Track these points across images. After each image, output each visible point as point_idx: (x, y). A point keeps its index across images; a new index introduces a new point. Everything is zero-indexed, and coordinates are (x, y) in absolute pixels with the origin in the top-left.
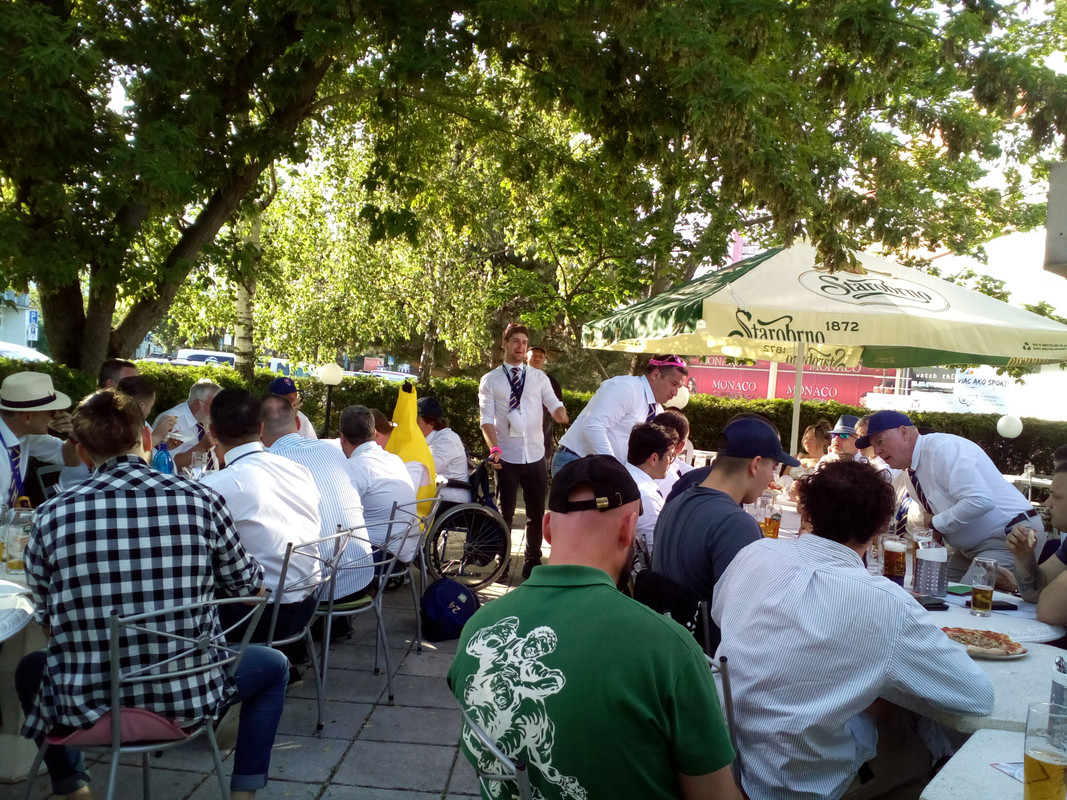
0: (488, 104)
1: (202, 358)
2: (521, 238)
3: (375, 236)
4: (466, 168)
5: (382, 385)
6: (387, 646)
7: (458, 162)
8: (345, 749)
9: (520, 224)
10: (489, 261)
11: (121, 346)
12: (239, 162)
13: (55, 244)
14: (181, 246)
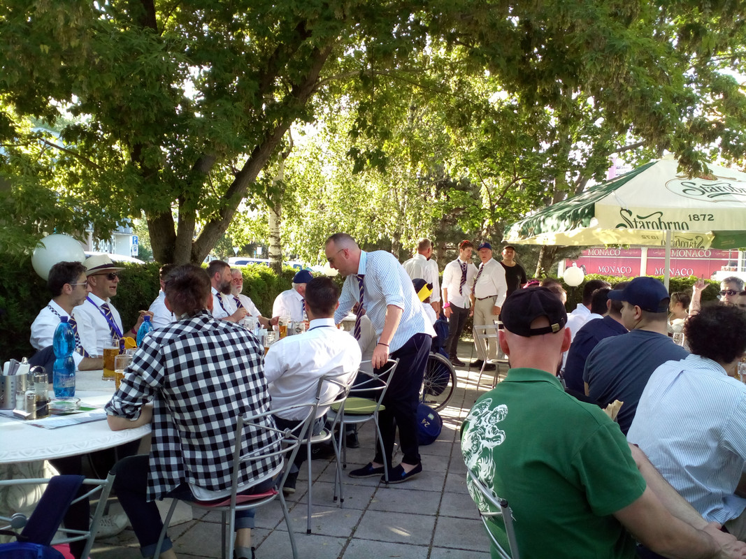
0: (434, 76)
1: (244, 263)
2: (456, 169)
3: (357, 169)
4: (418, 122)
7: (412, 119)
8: (360, 516)
9: (455, 159)
10: (434, 187)
11: (198, 252)
12: (270, 126)
13: (157, 186)
14: (235, 184)
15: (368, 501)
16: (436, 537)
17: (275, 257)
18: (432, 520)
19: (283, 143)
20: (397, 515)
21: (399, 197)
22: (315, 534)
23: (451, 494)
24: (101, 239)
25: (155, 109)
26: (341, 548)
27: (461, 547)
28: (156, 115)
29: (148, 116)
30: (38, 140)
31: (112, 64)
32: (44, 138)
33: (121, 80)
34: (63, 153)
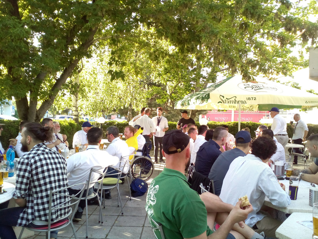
1: (63, 118)
3: (112, 79)
4: (138, 58)
5: (117, 123)
6: (121, 199)
7: (136, 56)
8: (110, 229)
10: (147, 85)
11: (39, 114)
12: (72, 59)
13: (19, 85)
14: (56, 84)
15: (114, 222)
17: (75, 115)
18: (141, 229)
19: (78, 66)
20: (126, 228)
21: (131, 89)
22: (90, 238)
25: (18, 51)
28: (18, 54)
29: (15, 55)
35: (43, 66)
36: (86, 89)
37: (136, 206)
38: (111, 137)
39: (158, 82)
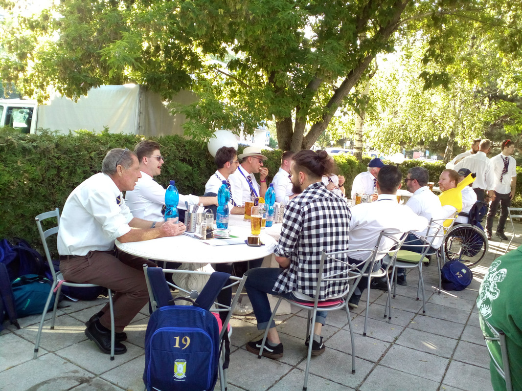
0: (493, 13)
1: (337, 152)
2: (507, 85)
3: (427, 87)
4: (477, 48)
5: (424, 164)
6: (424, 289)
7: (472, 46)
8: (402, 330)
9: (507, 77)
10: (487, 98)
11: (307, 144)
12: (362, 56)
13: (283, 99)
14: (335, 97)
15: (408, 322)
16: (456, 354)
17: (358, 148)
18: (455, 342)
19: (370, 67)
20: (429, 334)
21: (457, 106)
22: (369, 337)
23: (472, 327)
24: (248, 134)
25: (286, 47)
26: (386, 349)
27: (474, 363)
28: (285, 51)
29: (281, 52)
30: (214, 69)
31: (260, 19)
32: (217, 68)
33: (265, 29)
34: (228, 77)
35: (318, 70)
36: (379, 105)
37: (448, 305)
38: (415, 184)
39: (512, 93)
